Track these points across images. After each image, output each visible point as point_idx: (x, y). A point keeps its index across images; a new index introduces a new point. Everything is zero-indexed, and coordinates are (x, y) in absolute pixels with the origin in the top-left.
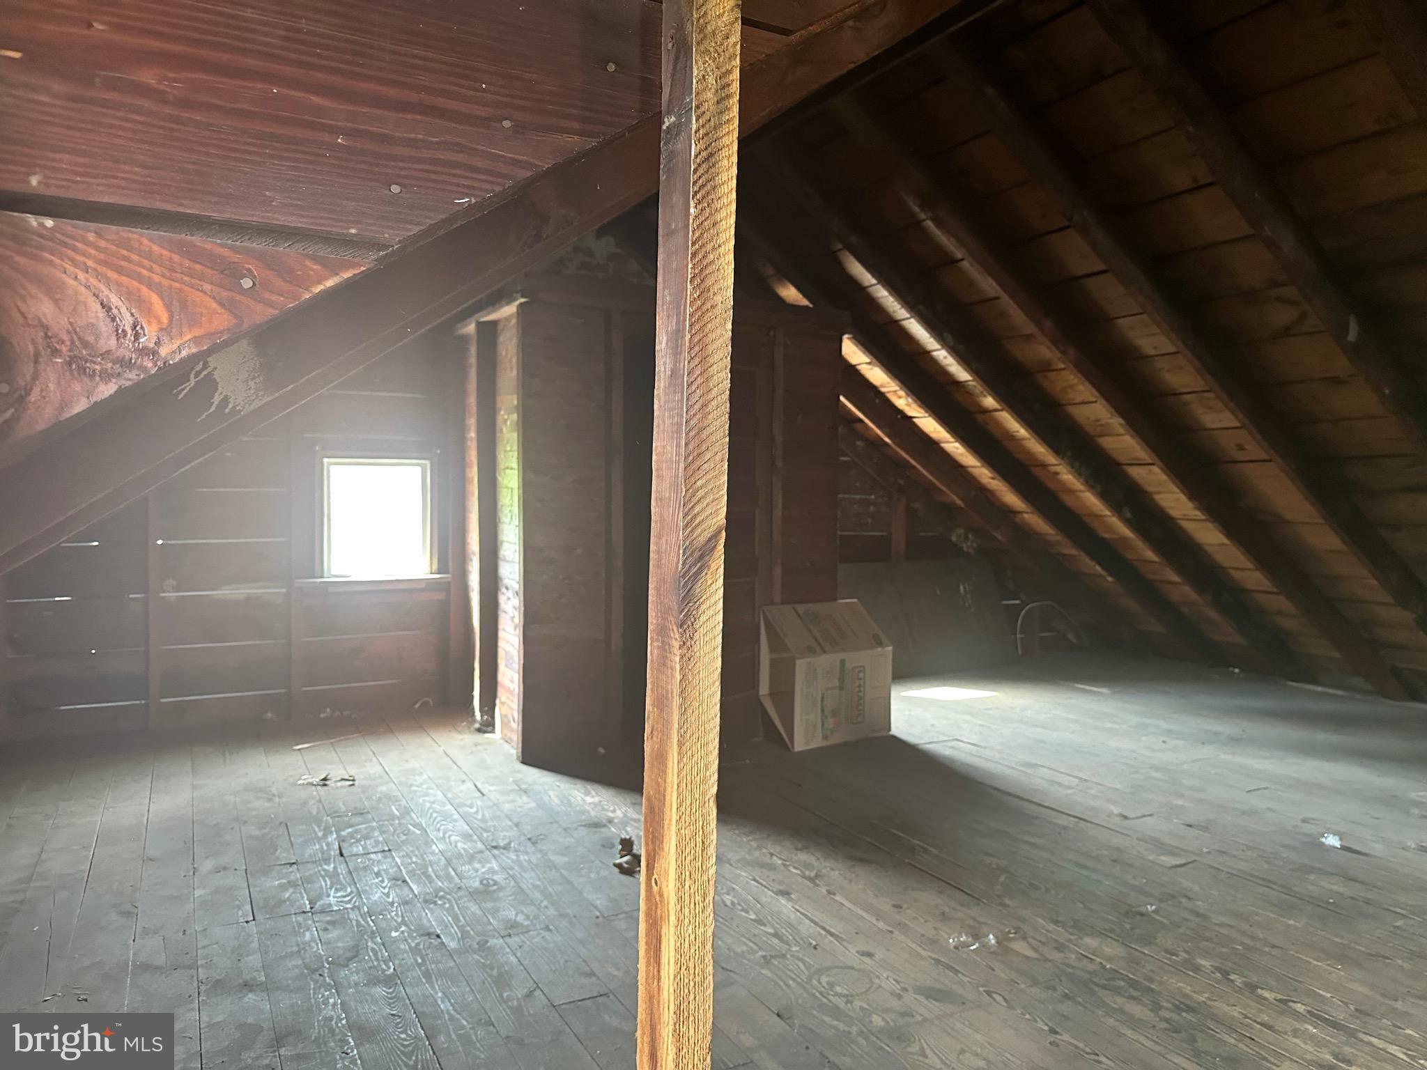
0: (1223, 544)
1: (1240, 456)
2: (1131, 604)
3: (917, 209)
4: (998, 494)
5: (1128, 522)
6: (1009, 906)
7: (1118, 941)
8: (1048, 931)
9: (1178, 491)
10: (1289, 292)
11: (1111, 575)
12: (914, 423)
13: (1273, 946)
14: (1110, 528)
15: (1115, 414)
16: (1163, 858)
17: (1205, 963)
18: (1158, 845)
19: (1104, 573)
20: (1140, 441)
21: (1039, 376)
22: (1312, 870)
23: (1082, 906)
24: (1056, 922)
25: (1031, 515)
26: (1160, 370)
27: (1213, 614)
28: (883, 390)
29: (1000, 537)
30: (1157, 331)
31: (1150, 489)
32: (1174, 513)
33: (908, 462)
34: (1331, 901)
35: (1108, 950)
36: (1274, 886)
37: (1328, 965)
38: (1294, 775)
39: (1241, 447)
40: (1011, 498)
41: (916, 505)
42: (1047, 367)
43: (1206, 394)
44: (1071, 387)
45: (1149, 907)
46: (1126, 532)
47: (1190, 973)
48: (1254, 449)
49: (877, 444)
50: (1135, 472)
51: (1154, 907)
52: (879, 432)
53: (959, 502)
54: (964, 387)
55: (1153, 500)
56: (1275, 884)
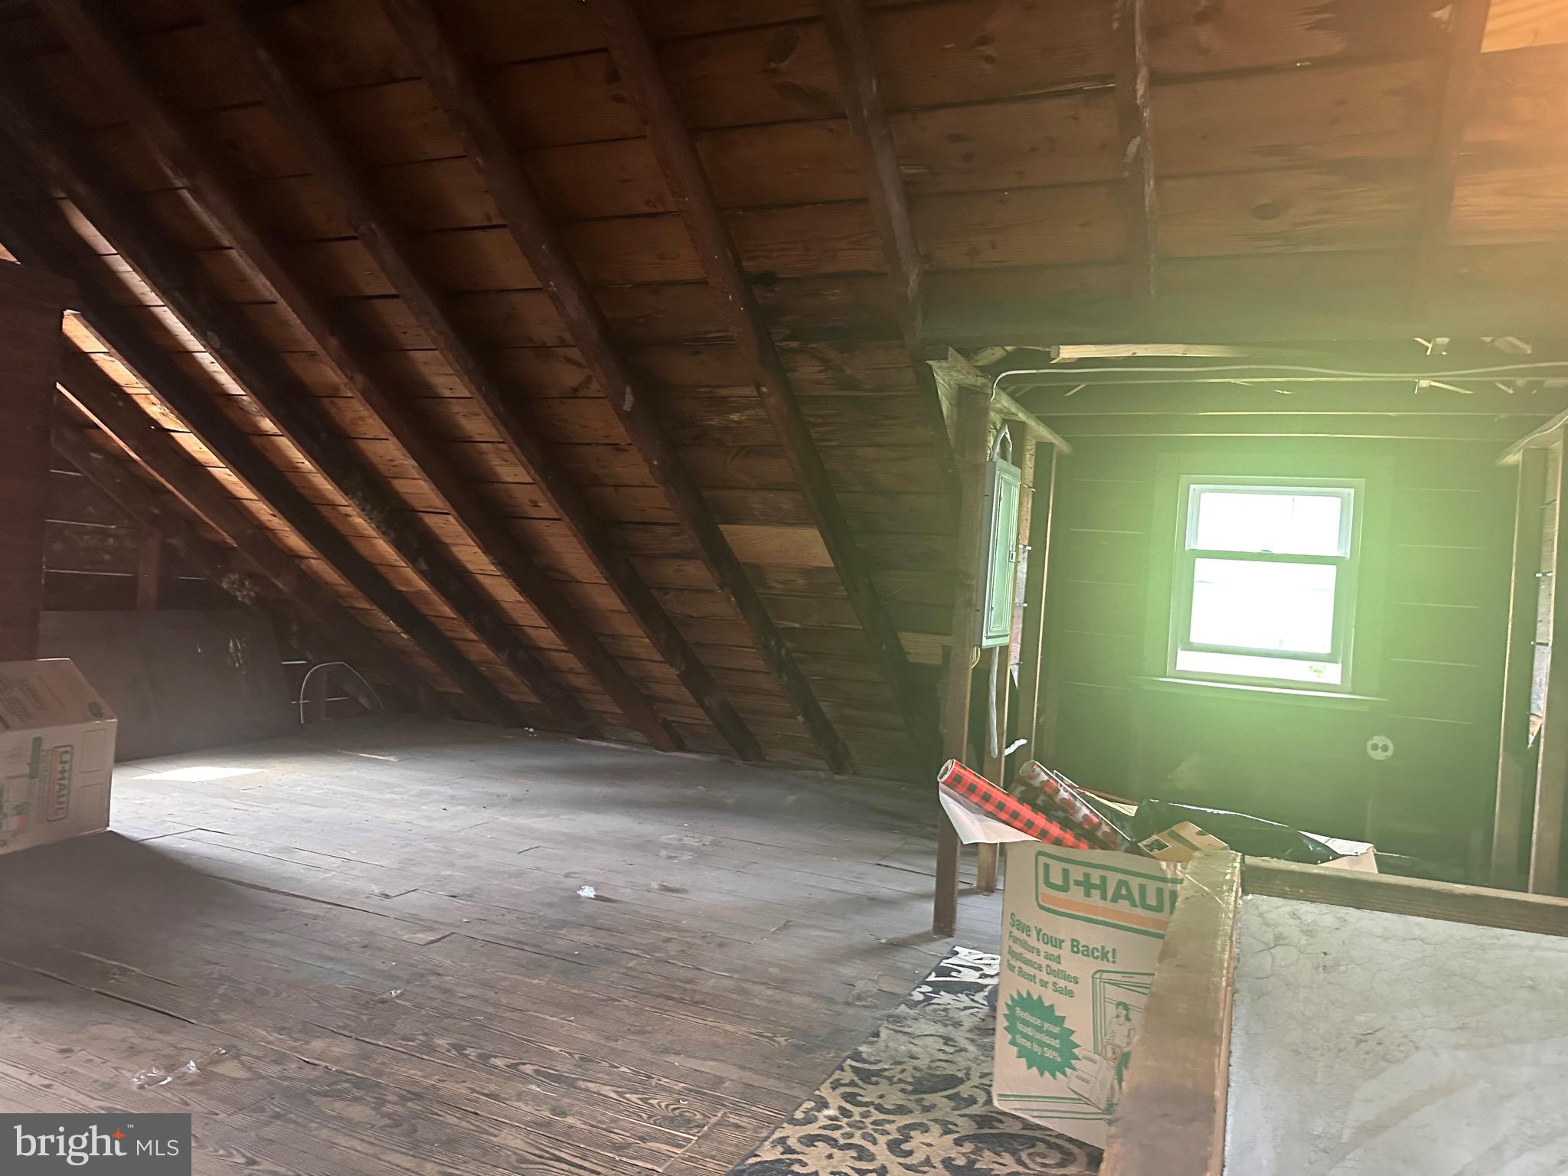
0: (519, 602)
1: (533, 512)
2: (427, 663)
3: (169, 172)
4: (281, 534)
5: (422, 574)
6: (224, 1021)
7: (351, 1037)
8: (270, 1043)
9: (473, 543)
10: (575, 353)
11: (406, 632)
12: (172, 438)
13: (514, 1010)
14: (407, 581)
15: (408, 455)
16: (419, 935)
17: (441, 1042)
18: (417, 922)
19: (399, 630)
20: (433, 487)
21: (326, 402)
22: (564, 924)
23: (316, 1005)
24: (281, 1030)
25: (319, 561)
26: (456, 413)
27: (509, 673)
28: (129, 391)
29: (281, 586)
30: (452, 372)
31: (447, 540)
32: (471, 567)
33: (163, 486)
34: (576, 953)
35: (336, 1050)
36: (526, 948)
37: (562, 1019)
38: (566, 831)
39: (535, 504)
40: (294, 541)
41: (175, 541)
42: (334, 393)
43: (501, 445)
44: (361, 418)
45: (393, 992)
46: (422, 585)
47: (424, 1057)
48: (547, 508)
49: (121, 459)
50: (431, 521)
51: (399, 992)
52: (122, 444)
53: (230, 541)
54: (236, 401)
55: (450, 551)
56: (527, 944)
